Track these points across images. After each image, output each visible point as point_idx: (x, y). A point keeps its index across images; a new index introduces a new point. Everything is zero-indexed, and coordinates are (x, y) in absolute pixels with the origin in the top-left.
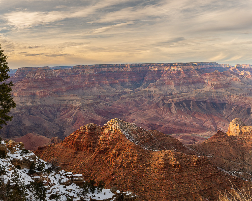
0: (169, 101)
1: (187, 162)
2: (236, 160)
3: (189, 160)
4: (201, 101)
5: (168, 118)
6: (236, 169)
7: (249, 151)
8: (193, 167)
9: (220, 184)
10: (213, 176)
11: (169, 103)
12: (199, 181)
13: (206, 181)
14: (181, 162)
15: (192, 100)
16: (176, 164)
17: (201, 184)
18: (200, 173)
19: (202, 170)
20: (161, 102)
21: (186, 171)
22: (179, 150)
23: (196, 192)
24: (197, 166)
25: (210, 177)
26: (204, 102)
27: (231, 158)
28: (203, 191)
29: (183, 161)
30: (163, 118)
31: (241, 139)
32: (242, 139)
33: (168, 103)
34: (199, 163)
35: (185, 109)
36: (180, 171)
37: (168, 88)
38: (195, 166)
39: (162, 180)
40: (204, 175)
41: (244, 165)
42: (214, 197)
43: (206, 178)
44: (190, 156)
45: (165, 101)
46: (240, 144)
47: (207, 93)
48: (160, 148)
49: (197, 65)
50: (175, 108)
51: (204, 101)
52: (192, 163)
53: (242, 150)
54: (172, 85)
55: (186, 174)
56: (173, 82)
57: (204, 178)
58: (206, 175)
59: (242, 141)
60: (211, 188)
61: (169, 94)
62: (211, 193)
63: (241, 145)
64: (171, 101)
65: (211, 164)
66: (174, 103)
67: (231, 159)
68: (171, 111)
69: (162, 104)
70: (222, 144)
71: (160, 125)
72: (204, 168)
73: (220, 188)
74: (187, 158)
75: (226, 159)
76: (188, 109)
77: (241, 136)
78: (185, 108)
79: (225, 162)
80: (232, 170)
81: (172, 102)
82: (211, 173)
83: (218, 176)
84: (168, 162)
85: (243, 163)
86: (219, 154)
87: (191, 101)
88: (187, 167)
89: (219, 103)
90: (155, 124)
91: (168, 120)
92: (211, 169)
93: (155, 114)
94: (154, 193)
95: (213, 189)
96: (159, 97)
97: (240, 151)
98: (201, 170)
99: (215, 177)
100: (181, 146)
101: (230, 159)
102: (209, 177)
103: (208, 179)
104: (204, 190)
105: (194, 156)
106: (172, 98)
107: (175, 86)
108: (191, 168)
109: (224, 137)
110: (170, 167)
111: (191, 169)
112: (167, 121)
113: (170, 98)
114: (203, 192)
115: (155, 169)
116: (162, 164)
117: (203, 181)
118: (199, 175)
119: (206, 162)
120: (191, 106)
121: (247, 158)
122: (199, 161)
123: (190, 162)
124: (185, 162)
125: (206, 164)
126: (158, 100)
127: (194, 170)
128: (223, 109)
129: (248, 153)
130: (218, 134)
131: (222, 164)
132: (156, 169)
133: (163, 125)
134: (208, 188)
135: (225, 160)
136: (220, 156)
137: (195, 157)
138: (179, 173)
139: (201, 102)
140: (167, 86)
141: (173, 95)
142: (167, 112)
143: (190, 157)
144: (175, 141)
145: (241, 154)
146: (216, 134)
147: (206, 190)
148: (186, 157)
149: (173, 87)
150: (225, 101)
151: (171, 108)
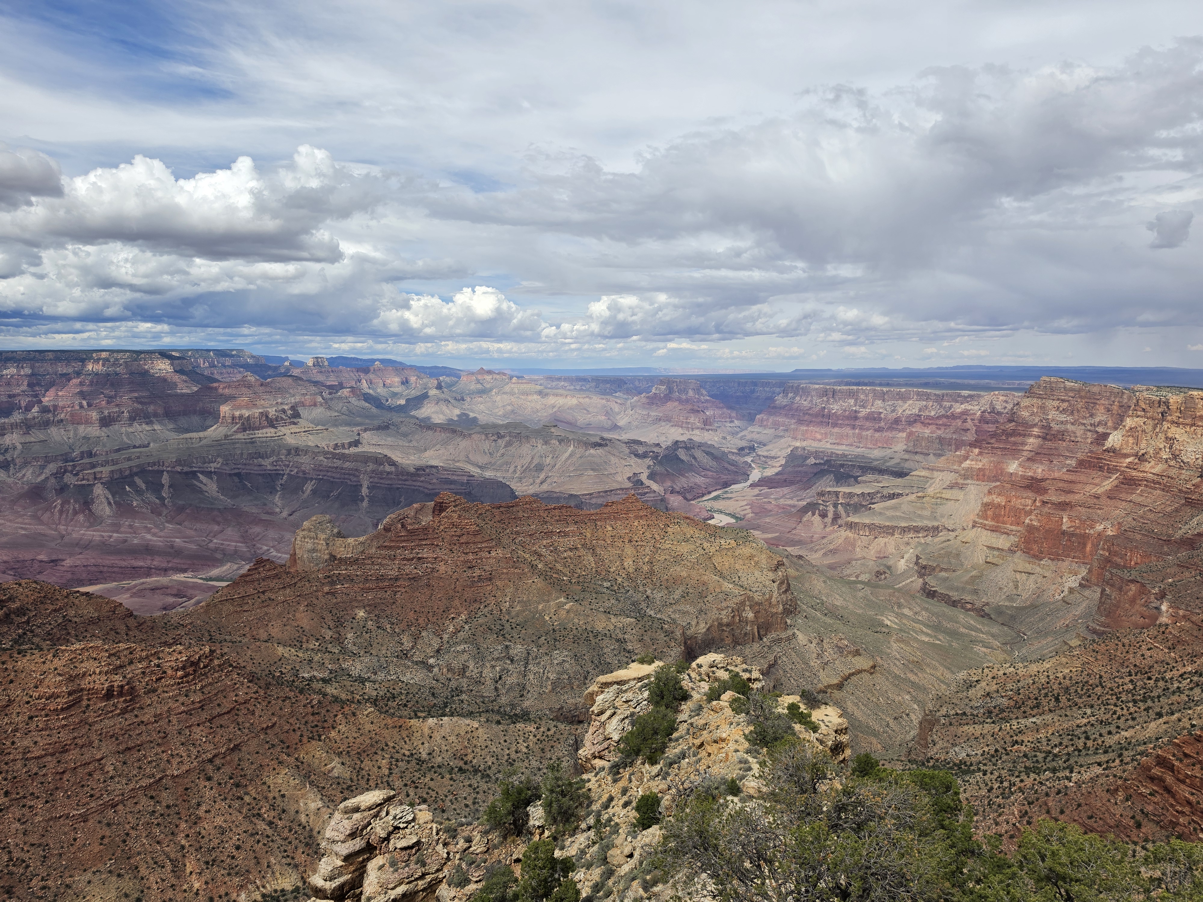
0: (81, 476)
1: (152, 672)
2: (317, 644)
3: (158, 666)
4: (198, 472)
5: (84, 534)
6: (316, 674)
7: (357, 611)
8: (173, 685)
9: (265, 730)
10: (242, 707)
11: (84, 482)
12: (197, 730)
13: (221, 726)
14: (129, 676)
15: (169, 469)
16: (112, 686)
17: (204, 740)
18: (199, 702)
19: (206, 690)
20: (53, 480)
21: (149, 705)
22: (125, 637)
23: (188, 768)
24: (188, 682)
25: (231, 709)
26: (208, 474)
27: (300, 639)
28: (211, 761)
29: (137, 672)
30: (62, 537)
31: (329, 577)
32: (335, 579)
33: (79, 483)
34: (194, 671)
35: (142, 500)
36: (128, 706)
37: (76, 434)
38: (179, 684)
39: (62, 752)
40: (212, 708)
41: (341, 657)
42: (248, 777)
43: (220, 715)
44: (163, 651)
45: (69, 479)
46: (327, 593)
47: (218, 443)
48: (49, 640)
49: (178, 358)
50: (107, 499)
52: (170, 672)
53: (334, 611)
54: (91, 423)
55: (147, 716)
56: (94, 415)
57: (215, 717)
58: (219, 705)
59: (333, 583)
60: (237, 748)
61: (82, 453)
62: (239, 765)
63: (330, 597)
64: (91, 477)
65: (236, 667)
66: (102, 483)
67: (301, 642)
68: (90, 510)
69: (56, 490)
70: (270, 599)
71: (52, 561)
72: (210, 684)
73: (267, 742)
74: (151, 658)
75: (284, 645)
76: (153, 498)
77: (330, 570)
78: (142, 495)
79: (280, 654)
80: (303, 677)
81: (95, 478)
82: (236, 695)
83: (259, 703)
84: (83, 683)
85: (337, 651)
86: (261, 631)
87: (163, 471)
88: (154, 691)
89: (260, 474)
90: (33, 560)
91: (81, 539)
92: (235, 684)
93: (30, 524)
94: (30, 807)
95: (244, 749)
96: (43, 467)
97: (328, 617)
98: (203, 692)
99: (248, 710)
100: (132, 622)
101: (298, 644)
102: (228, 712)
103: (226, 717)
104: (215, 756)
105: (174, 651)
106: (93, 466)
107: (104, 428)
108: (165, 689)
109: (276, 576)
110: (89, 700)
111: (166, 695)
112: (77, 544)
113: (88, 466)
114: (211, 767)
115: (31, 718)
116: (58, 697)
117: (211, 728)
118: (194, 709)
119: (216, 662)
120: (166, 488)
121: (349, 636)
122: (194, 664)
123: (165, 672)
124: (143, 673)
125: (217, 669)
126: (39, 475)
127: (176, 696)
128: (273, 491)
129: (354, 618)
130: (256, 569)
131: (272, 663)
132: (37, 716)
133: (63, 560)
134: (228, 749)
135: (280, 650)
136: (266, 638)
137: (180, 653)
138: (124, 714)
139: (199, 475)
140: (71, 427)
141: (95, 455)
142: (75, 513)
143: (161, 655)
144: (107, 608)
145: (332, 625)
146: (249, 570)
147: (222, 756)
148: (147, 657)
149: (94, 431)
150: (280, 465)
151: (92, 499)
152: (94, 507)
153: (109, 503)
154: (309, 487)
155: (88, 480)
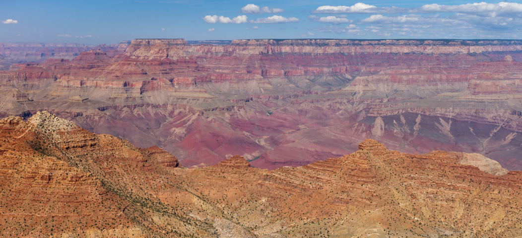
0: (371, 111)
4: (440, 117)
11: (372, 115)
15: (422, 113)
26: (447, 119)
33: (370, 115)
35: (401, 130)
50: (382, 126)
51: (449, 116)
64: (376, 113)
66: (381, 117)
68: (370, 131)
76: (407, 130)
78: (402, 127)
81: (378, 114)
87: (419, 114)
93: (338, 134)
120: (417, 124)
139: (441, 119)
142: (363, 132)
150: (498, 120)
151: (373, 125)
152: (374, 131)
153: (382, 129)
154: (510, 137)
155: (374, 114)
